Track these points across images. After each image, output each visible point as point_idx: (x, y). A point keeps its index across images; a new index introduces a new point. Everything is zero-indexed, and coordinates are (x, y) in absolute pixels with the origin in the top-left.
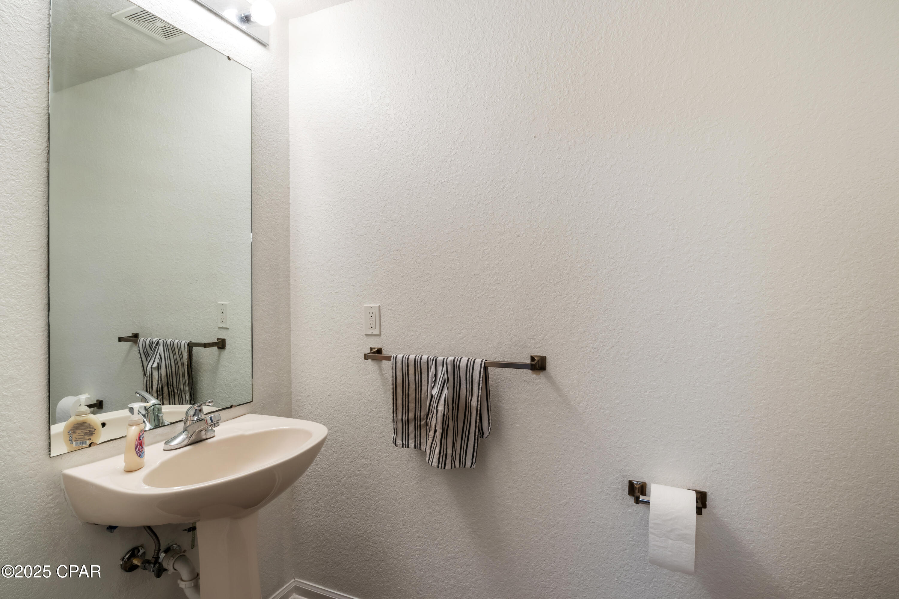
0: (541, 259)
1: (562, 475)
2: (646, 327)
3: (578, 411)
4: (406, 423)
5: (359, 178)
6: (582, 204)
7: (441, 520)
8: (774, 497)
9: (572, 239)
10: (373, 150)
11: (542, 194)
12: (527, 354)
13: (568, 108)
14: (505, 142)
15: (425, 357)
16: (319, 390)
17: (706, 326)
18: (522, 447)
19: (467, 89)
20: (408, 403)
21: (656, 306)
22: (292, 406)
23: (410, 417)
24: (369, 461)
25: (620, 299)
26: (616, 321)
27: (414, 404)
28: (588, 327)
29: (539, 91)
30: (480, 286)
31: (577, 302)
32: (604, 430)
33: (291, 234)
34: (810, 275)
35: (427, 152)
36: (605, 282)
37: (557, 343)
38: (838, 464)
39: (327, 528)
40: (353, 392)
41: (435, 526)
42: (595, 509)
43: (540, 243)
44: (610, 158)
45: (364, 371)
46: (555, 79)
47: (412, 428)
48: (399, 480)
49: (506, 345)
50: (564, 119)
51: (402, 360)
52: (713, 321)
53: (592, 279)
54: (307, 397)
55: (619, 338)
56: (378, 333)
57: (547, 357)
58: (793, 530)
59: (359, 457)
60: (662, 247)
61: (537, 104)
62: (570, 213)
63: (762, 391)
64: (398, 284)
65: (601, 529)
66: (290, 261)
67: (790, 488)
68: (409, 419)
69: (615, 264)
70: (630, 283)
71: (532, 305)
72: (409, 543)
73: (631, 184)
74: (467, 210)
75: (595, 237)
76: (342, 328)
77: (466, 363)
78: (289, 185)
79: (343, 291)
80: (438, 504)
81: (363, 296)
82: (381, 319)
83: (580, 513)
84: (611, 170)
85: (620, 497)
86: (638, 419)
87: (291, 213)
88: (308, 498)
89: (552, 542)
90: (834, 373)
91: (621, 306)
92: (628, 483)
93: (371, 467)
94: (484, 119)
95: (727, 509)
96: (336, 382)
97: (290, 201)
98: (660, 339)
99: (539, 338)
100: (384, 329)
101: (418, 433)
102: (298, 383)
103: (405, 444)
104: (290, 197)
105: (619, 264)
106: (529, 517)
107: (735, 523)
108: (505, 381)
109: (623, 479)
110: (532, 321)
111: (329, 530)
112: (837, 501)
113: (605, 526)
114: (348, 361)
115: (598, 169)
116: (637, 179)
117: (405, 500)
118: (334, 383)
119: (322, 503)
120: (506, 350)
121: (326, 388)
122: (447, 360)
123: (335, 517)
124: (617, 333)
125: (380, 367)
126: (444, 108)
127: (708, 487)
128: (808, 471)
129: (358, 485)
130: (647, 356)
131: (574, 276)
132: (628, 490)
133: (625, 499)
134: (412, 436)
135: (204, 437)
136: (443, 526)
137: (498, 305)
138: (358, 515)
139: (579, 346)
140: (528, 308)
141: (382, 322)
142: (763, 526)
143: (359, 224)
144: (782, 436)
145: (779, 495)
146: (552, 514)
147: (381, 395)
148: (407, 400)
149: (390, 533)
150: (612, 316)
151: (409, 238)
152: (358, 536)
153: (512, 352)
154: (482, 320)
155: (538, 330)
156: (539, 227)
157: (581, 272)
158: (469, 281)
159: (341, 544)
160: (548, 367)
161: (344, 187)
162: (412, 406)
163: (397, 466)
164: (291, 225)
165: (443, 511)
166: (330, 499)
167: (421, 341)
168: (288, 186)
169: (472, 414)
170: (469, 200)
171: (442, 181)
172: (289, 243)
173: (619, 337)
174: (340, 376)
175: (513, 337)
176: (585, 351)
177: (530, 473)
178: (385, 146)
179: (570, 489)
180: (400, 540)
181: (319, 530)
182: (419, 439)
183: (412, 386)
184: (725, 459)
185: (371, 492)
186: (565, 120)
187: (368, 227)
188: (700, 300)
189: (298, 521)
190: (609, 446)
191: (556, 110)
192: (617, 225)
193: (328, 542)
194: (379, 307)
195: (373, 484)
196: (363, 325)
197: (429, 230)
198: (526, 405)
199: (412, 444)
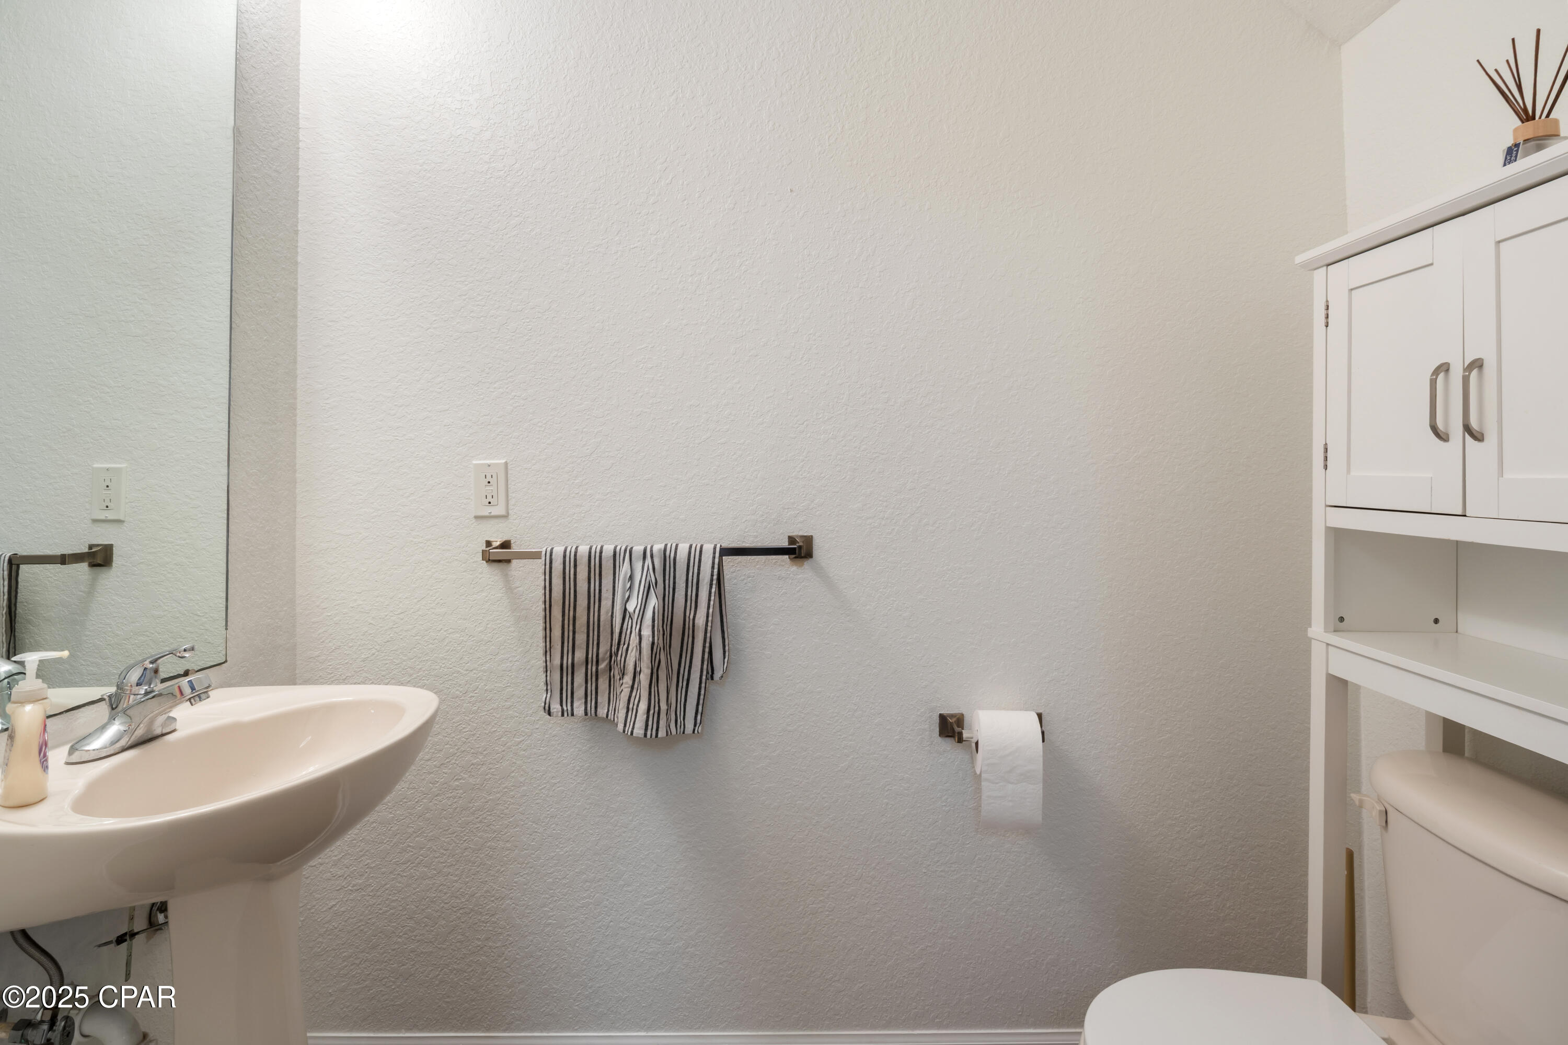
0: (803, 382)
1: (841, 723)
2: (959, 482)
3: (864, 617)
4: (567, 671)
5: (463, 227)
6: (865, 299)
7: (630, 840)
8: (1122, 705)
9: (851, 352)
10: (492, 179)
11: (803, 280)
12: (782, 534)
13: (842, 154)
14: (742, 193)
15: (608, 549)
16: (366, 632)
17: (1036, 478)
18: (776, 688)
19: (677, 99)
20: (574, 633)
21: (970, 452)
22: (297, 672)
23: (576, 659)
24: (481, 757)
25: (922, 443)
26: (916, 475)
27: (586, 635)
28: (877, 486)
29: (798, 121)
30: (701, 425)
31: (859, 448)
32: (903, 642)
33: (298, 324)
34: (1151, 408)
35: (602, 195)
36: (900, 418)
37: (829, 513)
38: (1189, 649)
39: (381, 909)
40: (445, 629)
41: (619, 853)
42: (892, 767)
43: (801, 357)
44: (904, 235)
45: (472, 586)
46: (822, 107)
47: (579, 678)
48: (545, 783)
49: (746, 521)
50: (835, 169)
51: (565, 557)
52: (1043, 471)
53: (881, 413)
54: (336, 649)
55: (922, 501)
56: (503, 512)
57: (815, 537)
58: (1144, 745)
59: (458, 754)
60: (977, 367)
61: (794, 140)
62: (846, 312)
63: (1104, 563)
64: (544, 422)
65: (901, 798)
66: (297, 377)
67: (1139, 689)
68: (575, 662)
69: (913, 391)
70: (935, 419)
71: (789, 455)
72: (566, 897)
73: (933, 275)
74: (676, 299)
75: (885, 350)
76: (423, 508)
77: (687, 553)
78: (296, 226)
79: (425, 435)
80: (625, 812)
81: (471, 445)
82: (509, 486)
83: (868, 780)
84: (906, 252)
85: (927, 742)
86: (950, 620)
87: (300, 282)
88: (336, 856)
89: (827, 835)
90: (1180, 532)
91: (923, 452)
92: (938, 719)
93: (484, 768)
94: (707, 151)
95: (1067, 732)
96: (407, 613)
97: (300, 259)
98: (977, 500)
99: (802, 507)
100: (514, 505)
101: (591, 687)
102: (314, 623)
103: (567, 710)
104: (299, 250)
105: (919, 391)
106: (788, 802)
107: (1077, 750)
108: (745, 581)
109: (930, 714)
110: (790, 480)
111: (387, 911)
112: (1189, 698)
113: (906, 791)
114: (433, 570)
115: (887, 250)
116: (942, 268)
117: (559, 818)
118: (401, 616)
119: (368, 861)
120: (746, 530)
121: (381, 627)
122: (651, 550)
123: (400, 883)
124: (919, 493)
125: (506, 576)
126: (634, 123)
127: (1043, 705)
128: (1157, 663)
129: (456, 808)
130: (960, 525)
131: (855, 408)
132: (938, 729)
133: (934, 743)
134: (579, 693)
135: (158, 731)
136: (635, 849)
137: (733, 455)
138: (456, 867)
139: (863, 517)
140: (782, 459)
141: (510, 491)
142: (1111, 746)
143: (462, 311)
144: (1127, 621)
145: (1127, 701)
146: (826, 789)
147: (509, 628)
148: (571, 628)
149: (525, 887)
150: (910, 469)
151: (567, 341)
152: (454, 909)
153: (757, 532)
154: (703, 482)
155: (799, 495)
156: (800, 330)
157: (865, 403)
158: (681, 417)
159: (414, 934)
160: (816, 552)
161: (429, 240)
162: (581, 638)
163: (540, 757)
164: (299, 306)
165: (634, 823)
166: (389, 848)
167: (592, 522)
168: (296, 229)
169: (695, 640)
170: (680, 282)
171: (632, 246)
172: (296, 340)
173: (921, 499)
174: (415, 601)
175: (759, 507)
176: (873, 524)
177: (790, 728)
178: (519, 174)
179: (853, 743)
180: (547, 896)
181: (362, 918)
182: (594, 696)
183: (582, 602)
184: (1063, 662)
185: (484, 816)
186: (837, 170)
187: (482, 318)
188: (1027, 443)
189: (310, 909)
190: (911, 667)
191: (824, 154)
192: (915, 333)
193: (383, 936)
194: (506, 464)
195: (490, 800)
196: (470, 499)
197: (607, 328)
198: (781, 618)
199: (579, 709)
